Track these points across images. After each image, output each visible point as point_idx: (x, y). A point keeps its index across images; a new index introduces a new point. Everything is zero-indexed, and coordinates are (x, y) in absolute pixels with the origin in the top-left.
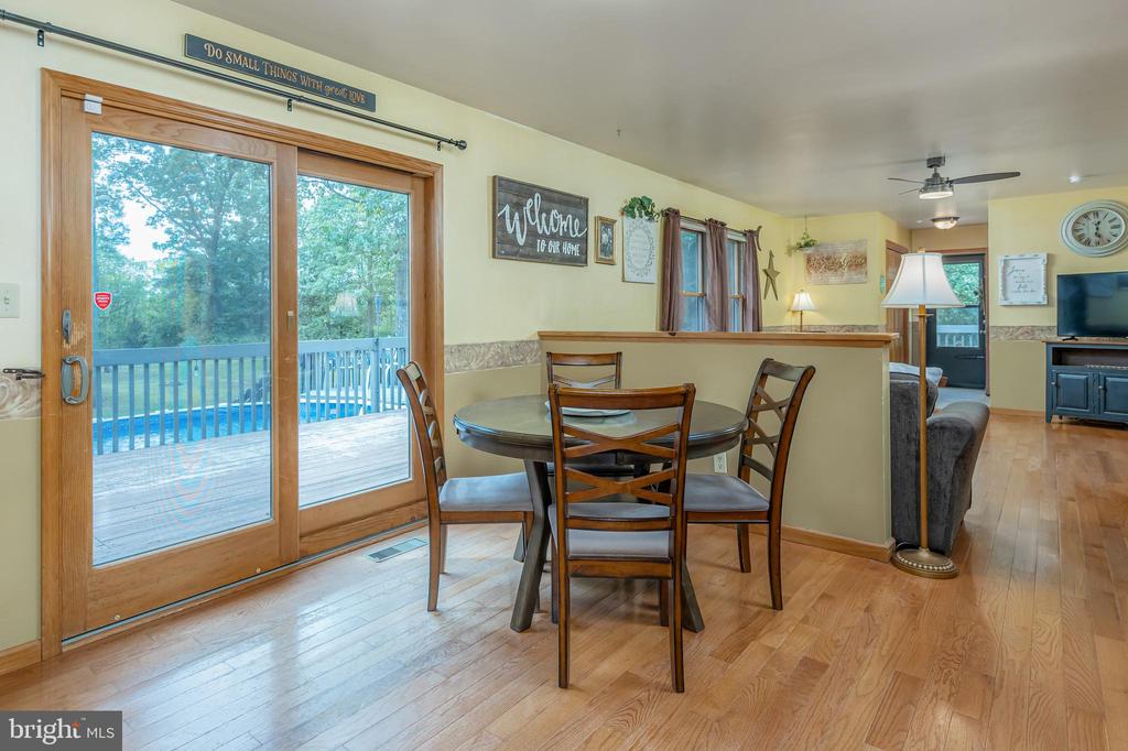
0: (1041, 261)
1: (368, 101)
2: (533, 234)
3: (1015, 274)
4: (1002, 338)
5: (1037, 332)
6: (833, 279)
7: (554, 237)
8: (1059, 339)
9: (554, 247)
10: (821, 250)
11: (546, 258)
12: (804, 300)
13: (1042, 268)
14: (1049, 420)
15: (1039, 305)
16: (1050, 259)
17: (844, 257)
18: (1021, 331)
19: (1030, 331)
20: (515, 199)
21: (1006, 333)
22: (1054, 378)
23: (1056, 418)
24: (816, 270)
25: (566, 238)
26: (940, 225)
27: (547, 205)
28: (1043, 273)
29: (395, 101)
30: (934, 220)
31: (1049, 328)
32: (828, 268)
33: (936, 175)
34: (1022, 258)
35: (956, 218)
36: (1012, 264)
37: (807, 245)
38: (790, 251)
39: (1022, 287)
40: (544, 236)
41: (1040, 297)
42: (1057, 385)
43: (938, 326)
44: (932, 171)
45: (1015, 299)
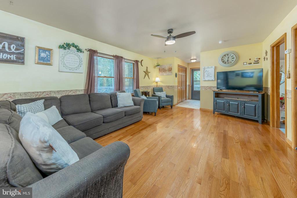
0: (213, 68)
3: (207, 72)
4: (203, 89)
5: (212, 88)
6: (165, 74)
8: (217, 90)
10: (162, 67)
12: (157, 79)
13: (213, 70)
14: (214, 113)
15: (212, 80)
16: (215, 68)
17: (167, 68)
18: (208, 88)
19: (210, 88)
21: (204, 88)
22: (215, 101)
23: (216, 113)
24: (161, 72)
25: (2, 52)
26: (192, 61)
28: (213, 72)
30: (191, 60)
31: (215, 87)
32: (163, 71)
33: (170, 35)
34: (208, 68)
35: (196, 59)
36: (206, 69)
37: (158, 65)
38: (155, 67)
39: (208, 76)
41: (213, 78)
42: (216, 103)
43: (194, 85)
44: (169, 34)
45: (207, 79)
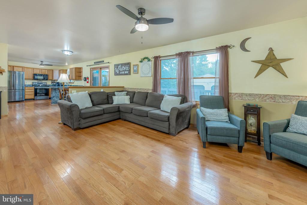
1: (103, 61)
2: (120, 71)
7: (123, 71)
9: (123, 73)
11: (122, 74)
20: (117, 67)
25: (125, 70)
27: (122, 66)
29: (106, 60)
40: (121, 71)
